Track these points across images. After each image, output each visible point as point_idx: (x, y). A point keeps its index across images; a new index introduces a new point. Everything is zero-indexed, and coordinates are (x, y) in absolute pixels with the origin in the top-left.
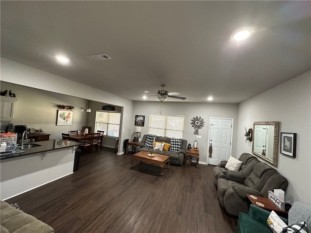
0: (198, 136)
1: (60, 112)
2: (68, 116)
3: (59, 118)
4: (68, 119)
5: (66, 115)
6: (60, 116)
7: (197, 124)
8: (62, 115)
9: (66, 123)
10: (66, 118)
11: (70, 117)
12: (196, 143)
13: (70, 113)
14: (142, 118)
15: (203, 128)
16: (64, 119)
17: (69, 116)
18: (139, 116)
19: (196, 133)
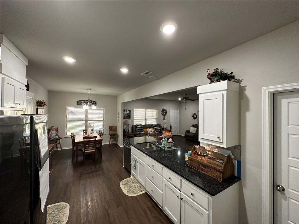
0: (165, 121)
7: (164, 113)
12: (165, 125)
14: (128, 112)
15: (167, 115)
18: (125, 110)
19: (164, 119)
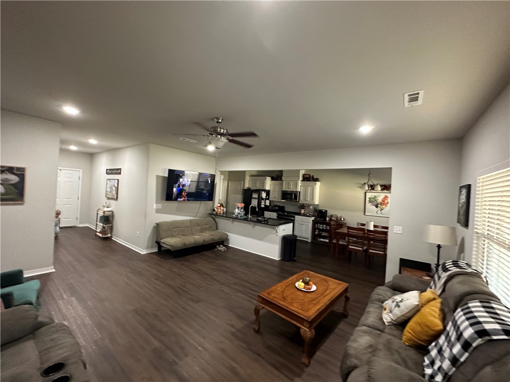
1: (369, 195)
2: (383, 201)
3: (368, 205)
4: (384, 206)
5: (380, 200)
6: (370, 201)
8: (373, 200)
9: (381, 213)
10: (379, 205)
11: (388, 203)
13: (386, 197)
16: (377, 207)
17: (386, 202)
